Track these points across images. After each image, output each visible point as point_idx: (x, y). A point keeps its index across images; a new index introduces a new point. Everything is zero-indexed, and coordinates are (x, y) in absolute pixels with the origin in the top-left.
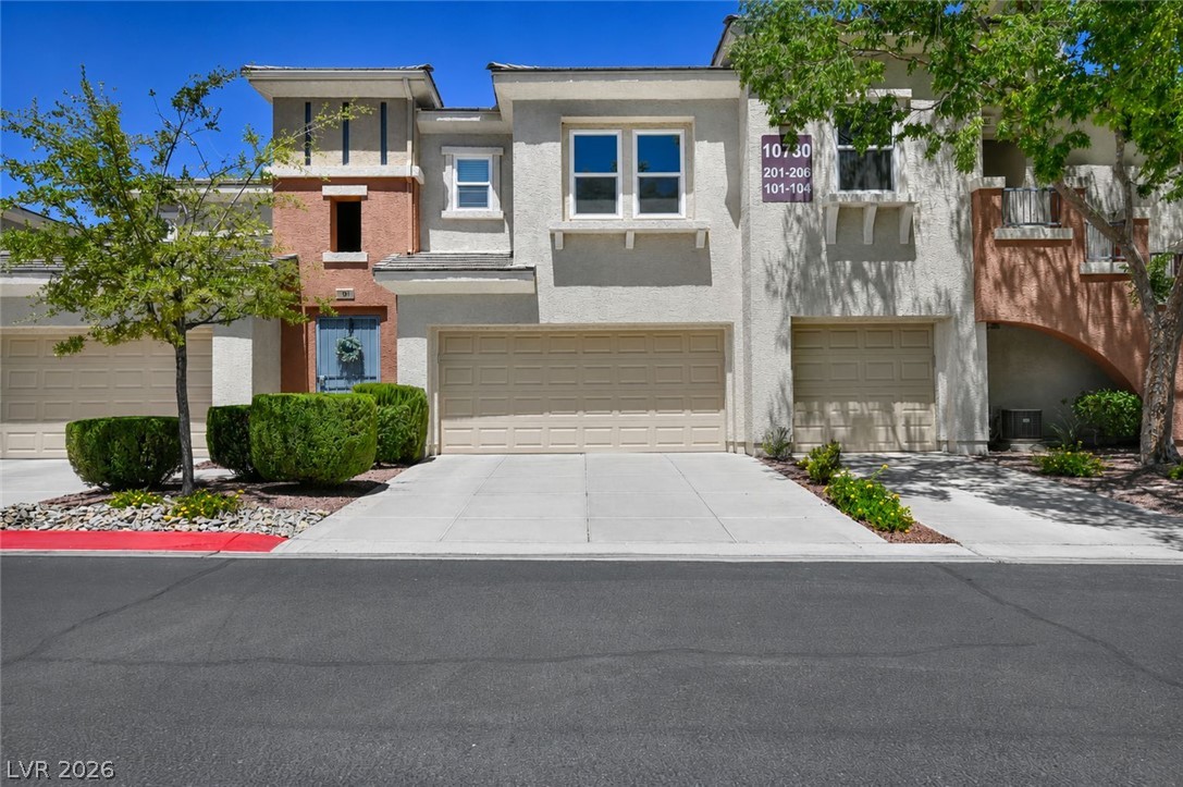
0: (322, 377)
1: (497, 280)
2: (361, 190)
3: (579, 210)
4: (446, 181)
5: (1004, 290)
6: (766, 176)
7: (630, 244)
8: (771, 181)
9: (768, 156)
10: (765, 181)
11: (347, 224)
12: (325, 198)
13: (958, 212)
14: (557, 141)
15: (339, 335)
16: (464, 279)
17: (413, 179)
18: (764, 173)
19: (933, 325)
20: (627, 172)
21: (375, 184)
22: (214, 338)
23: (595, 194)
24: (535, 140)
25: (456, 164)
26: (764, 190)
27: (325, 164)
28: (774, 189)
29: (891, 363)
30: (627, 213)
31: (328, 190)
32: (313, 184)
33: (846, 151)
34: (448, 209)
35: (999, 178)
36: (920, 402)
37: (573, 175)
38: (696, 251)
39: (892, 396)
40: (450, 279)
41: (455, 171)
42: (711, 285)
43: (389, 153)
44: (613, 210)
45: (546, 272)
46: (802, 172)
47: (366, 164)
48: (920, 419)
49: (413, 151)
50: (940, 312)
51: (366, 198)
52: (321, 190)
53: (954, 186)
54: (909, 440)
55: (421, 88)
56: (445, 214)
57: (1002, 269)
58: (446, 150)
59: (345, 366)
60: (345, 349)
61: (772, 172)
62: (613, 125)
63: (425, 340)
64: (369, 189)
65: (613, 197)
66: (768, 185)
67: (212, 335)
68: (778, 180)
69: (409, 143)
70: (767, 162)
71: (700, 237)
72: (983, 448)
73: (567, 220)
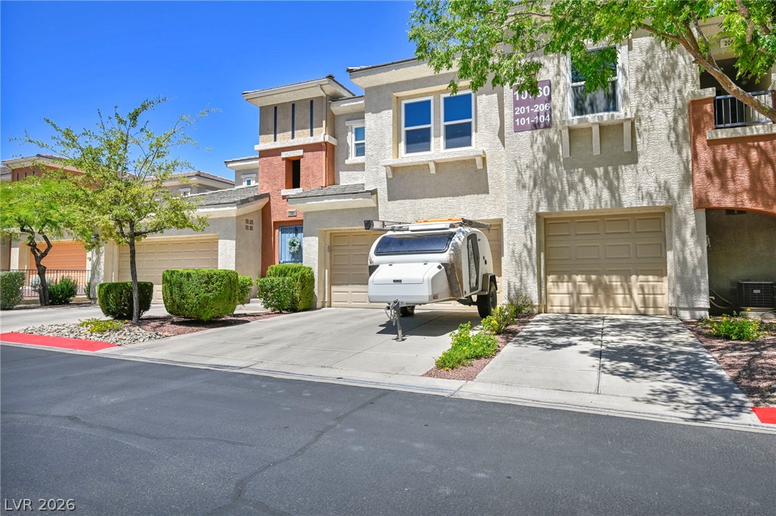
0: (282, 261)
1: (351, 199)
2: (300, 152)
3: (408, 151)
4: (349, 141)
5: (717, 181)
6: (516, 113)
7: (433, 171)
8: (520, 116)
9: (518, 99)
10: (515, 117)
11: (294, 173)
12: (283, 159)
13: (675, 120)
14: (390, 109)
15: (289, 237)
16: (333, 200)
17: (326, 143)
18: (515, 111)
19: (663, 214)
20: (438, 123)
21: (308, 148)
22: (220, 241)
23: (418, 140)
24: (377, 110)
25: (354, 130)
26: (515, 123)
27: (284, 140)
28: (523, 122)
29: (628, 245)
30: (438, 150)
31: (284, 155)
32: (276, 152)
33: (577, 87)
34: (350, 158)
35: (710, 89)
36: (653, 275)
37: (404, 129)
38: (477, 171)
39: (629, 270)
40: (326, 201)
41: (354, 135)
42: (488, 193)
43: (314, 129)
44: (428, 149)
45: (383, 193)
46: (543, 107)
47: (303, 138)
48: (654, 287)
49: (326, 126)
50: (661, 202)
51: (302, 157)
52: (280, 155)
53: (672, 101)
54: (645, 304)
55: (330, 89)
56: (347, 162)
57: (715, 162)
58: (347, 124)
59: (293, 254)
60: (293, 244)
61: (521, 110)
62: (429, 93)
63: (317, 238)
64: (304, 152)
65: (428, 140)
66: (518, 120)
67: (218, 239)
68: (525, 116)
69: (324, 122)
70: (517, 104)
71: (479, 161)
72: (705, 314)
73: (400, 158)
